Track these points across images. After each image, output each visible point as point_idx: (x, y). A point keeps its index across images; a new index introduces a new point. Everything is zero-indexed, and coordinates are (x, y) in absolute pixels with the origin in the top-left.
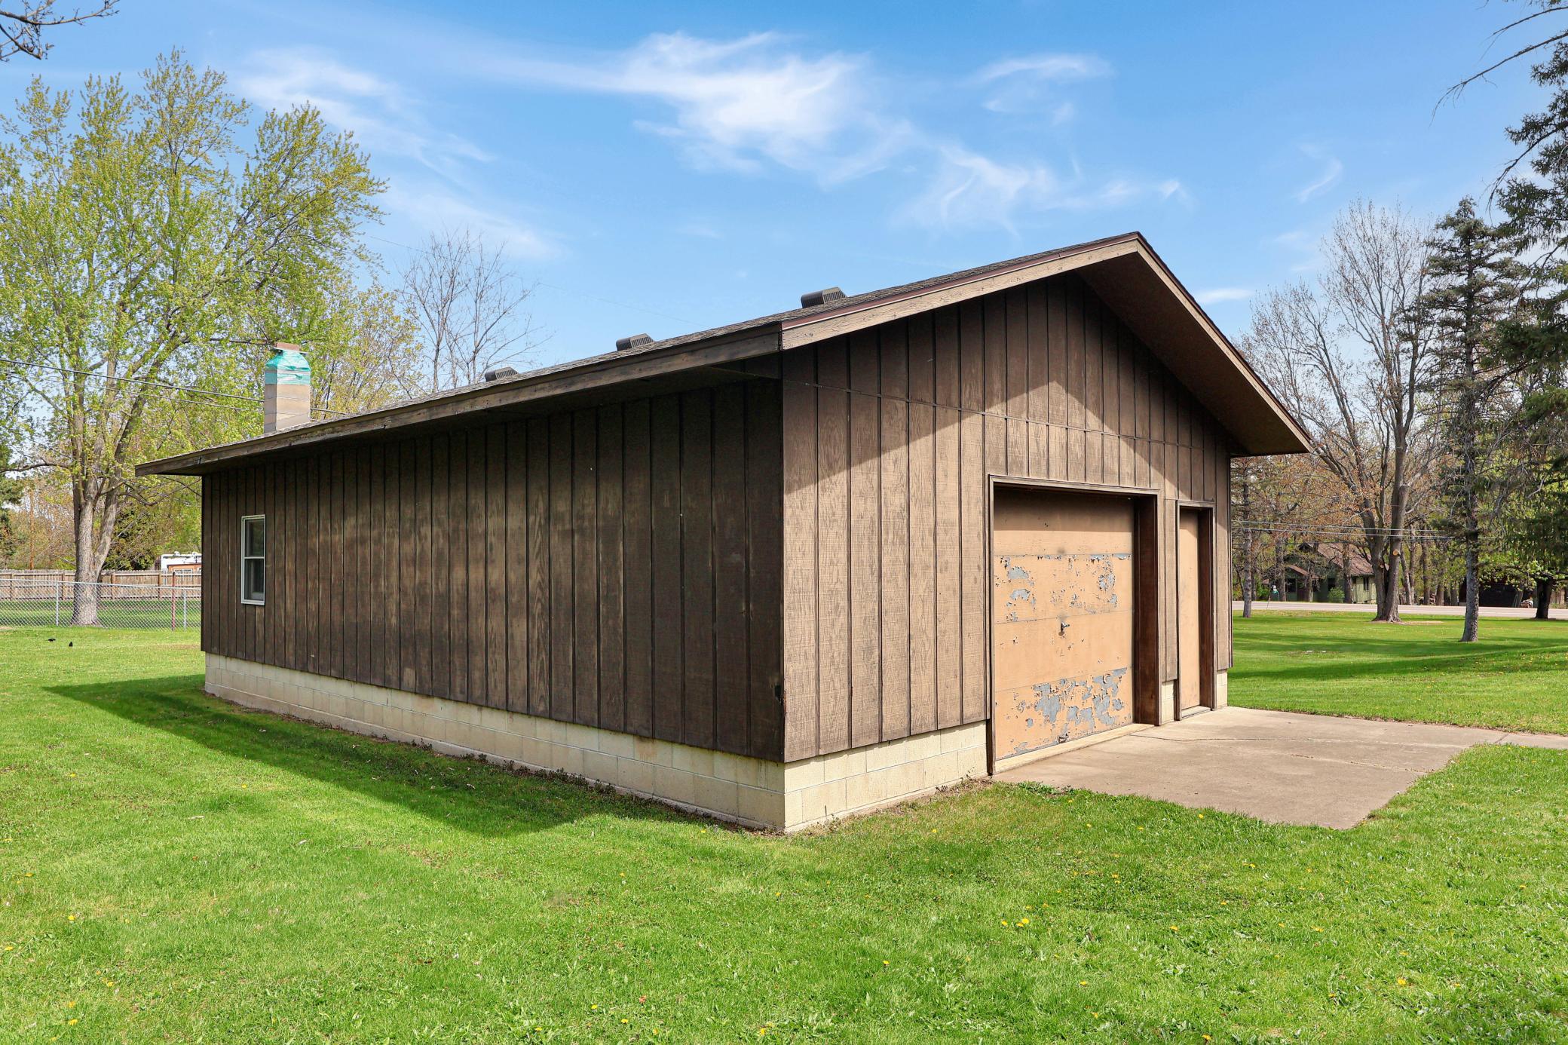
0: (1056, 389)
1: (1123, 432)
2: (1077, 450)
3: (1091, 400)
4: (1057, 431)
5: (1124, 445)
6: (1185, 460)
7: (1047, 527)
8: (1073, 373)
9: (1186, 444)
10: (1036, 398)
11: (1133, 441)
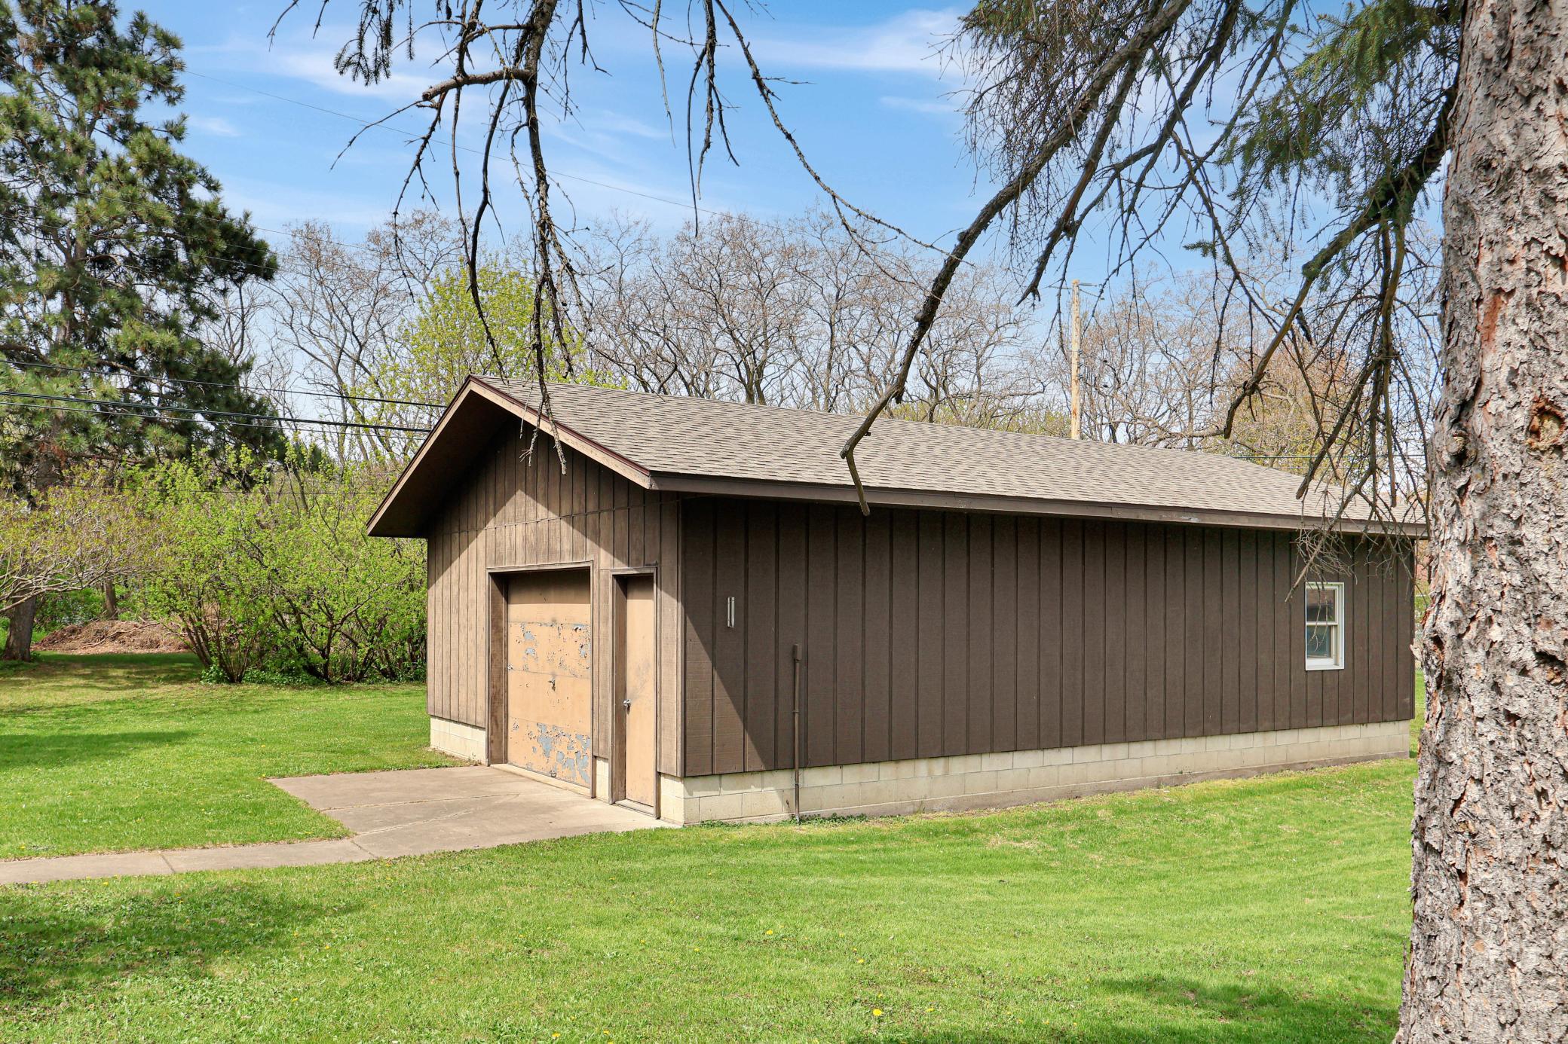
0: (520, 496)
1: (564, 513)
2: (532, 539)
3: (540, 493)
4: (520, 527)
5: (564, 523)
6: (622, 524)
7: (545, 601)
8: (529, 478)
9: (624, 505)
10: (509, 508)
11: (571, 519)
